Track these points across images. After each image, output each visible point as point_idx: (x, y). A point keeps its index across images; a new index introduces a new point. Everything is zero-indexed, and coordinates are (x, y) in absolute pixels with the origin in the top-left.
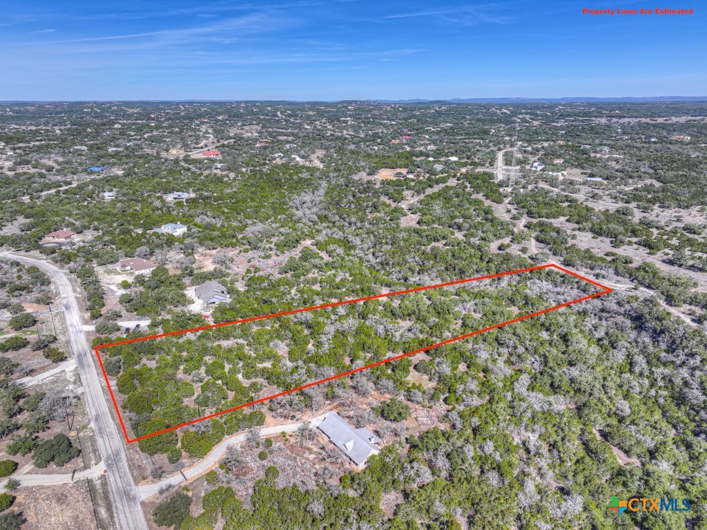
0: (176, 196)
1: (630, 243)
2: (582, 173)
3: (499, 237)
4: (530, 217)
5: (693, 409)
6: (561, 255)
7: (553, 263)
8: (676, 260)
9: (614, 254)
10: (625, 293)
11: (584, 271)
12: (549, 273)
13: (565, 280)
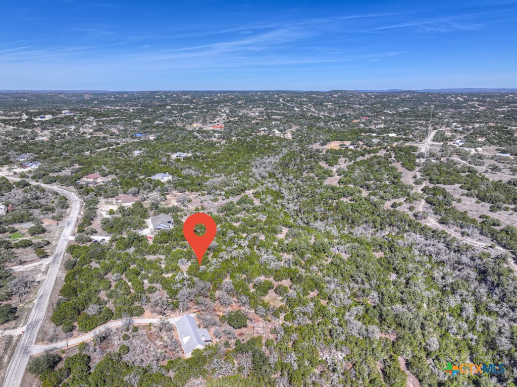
0: (178, 155)
1: (506, 209)
2: (496, 150)
3: (396, 197)
4: (430, 183)
5: (499, 355)
6: (440, 214)
7: (432, 220)
9: (486, 217)
10: (482, 250)
11: (454, 229)
12: (423, 228)
13: (435, 234)
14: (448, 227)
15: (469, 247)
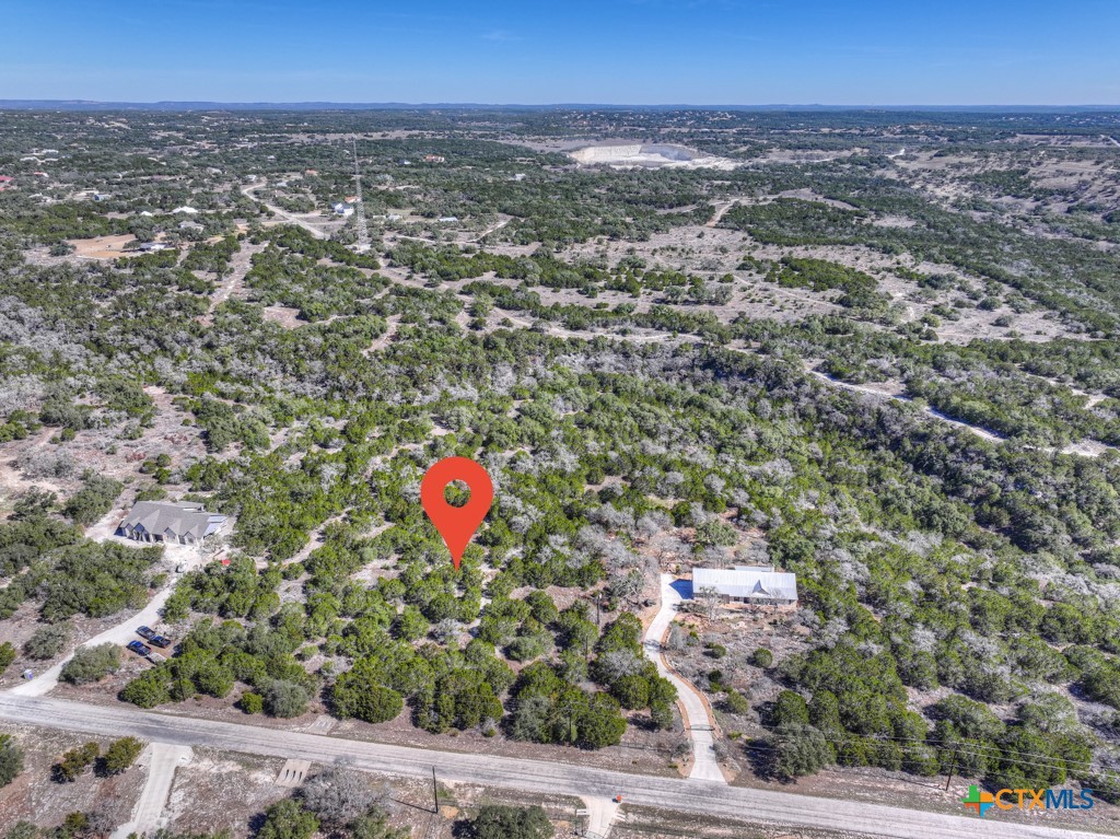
6: (555, 318)
7: (556, 331)
8: (670, 298)
9: (606, 305)
10: (668, 344)
11: (600, 332)
12: (574, 343)
13: (596, 345)
14: (592, 331)
15: (654, 345)
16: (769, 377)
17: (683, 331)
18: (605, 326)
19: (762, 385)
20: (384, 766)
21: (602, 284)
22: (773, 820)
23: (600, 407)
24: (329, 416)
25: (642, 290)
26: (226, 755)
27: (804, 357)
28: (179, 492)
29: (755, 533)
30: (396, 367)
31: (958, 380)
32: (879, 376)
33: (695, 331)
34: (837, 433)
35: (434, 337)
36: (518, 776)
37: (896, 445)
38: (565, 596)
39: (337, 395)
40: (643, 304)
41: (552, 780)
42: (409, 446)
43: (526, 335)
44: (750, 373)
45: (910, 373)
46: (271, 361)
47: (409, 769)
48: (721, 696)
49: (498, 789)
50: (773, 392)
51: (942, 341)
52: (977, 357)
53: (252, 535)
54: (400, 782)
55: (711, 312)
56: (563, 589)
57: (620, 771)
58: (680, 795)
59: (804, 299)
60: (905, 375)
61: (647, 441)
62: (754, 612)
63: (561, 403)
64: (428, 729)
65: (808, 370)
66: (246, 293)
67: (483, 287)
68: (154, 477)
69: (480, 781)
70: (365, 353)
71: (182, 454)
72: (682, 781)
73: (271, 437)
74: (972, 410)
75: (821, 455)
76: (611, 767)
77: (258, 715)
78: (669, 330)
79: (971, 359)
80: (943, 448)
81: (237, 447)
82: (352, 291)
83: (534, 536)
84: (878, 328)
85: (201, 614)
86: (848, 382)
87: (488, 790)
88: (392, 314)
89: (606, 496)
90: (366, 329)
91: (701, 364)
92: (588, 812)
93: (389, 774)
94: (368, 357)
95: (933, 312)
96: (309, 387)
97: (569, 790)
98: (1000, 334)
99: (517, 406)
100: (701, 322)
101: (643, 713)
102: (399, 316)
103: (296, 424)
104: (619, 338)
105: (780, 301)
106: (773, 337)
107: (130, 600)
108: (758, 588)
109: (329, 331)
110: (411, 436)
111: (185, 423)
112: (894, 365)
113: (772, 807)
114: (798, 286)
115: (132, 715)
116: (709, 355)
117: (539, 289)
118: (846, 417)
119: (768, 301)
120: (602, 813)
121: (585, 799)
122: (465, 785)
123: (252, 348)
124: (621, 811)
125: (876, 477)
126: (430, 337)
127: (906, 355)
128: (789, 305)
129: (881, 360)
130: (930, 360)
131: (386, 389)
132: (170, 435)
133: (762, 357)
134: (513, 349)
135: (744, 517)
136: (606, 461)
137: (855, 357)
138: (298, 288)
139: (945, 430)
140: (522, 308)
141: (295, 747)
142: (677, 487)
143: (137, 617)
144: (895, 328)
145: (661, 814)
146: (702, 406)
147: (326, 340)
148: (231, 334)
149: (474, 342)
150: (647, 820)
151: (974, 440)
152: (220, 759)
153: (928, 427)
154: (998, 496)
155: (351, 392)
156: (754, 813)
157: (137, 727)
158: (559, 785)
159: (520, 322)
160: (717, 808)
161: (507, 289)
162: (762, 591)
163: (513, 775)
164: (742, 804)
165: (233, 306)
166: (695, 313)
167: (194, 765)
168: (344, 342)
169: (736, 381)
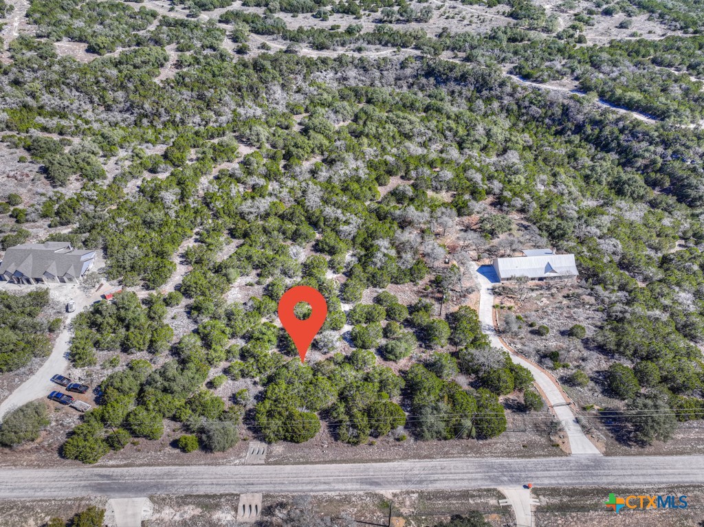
6: (303, 41)
7: (305, 51)
8: (386, 18)
9: (338, 27)
10: (395, 58)
11: (341, 51)
12: (324, 61)
13: (341, 62)
14: (334, 50)
15: (384, 59)
16: (477, 81)
17: (404, 46)
18: (343, 45)
19: (472, 88)
20: (326, 487)
21: (329, 8)
22: (650, 483)
23: (364, 117)
24: (147, 142)
25: (362, 12)
26: (183, 500)
27: (499, 63)
28: (40, 230)
29: (515, 217)
30: (189, 93)
31: (614, 75)
32: (557, 75)
33: (413, 46)
34: (534, 123)
35: (211, 63)
36: (441, 477)
37: (579, 129)
38: (404, 292)
39: (145, 121)
40: (367, 25)
41: (469, 476)
42: (224, 166)
43: (285, 57)
44: (462, 79)
45: (578, 72)
46: (78, 94)
47: (349, 487)
48: (561, 372)
49: (429, 493)
50: (483, 93)
51: (590, 44)
52: (621, 55)
53: (124, 268)
54: (346, 500)
55: (422, 29)
56: (399, 286)
57: (518, 457)
58: (573, 472)
59: (484, 14)
60: (575, 74)
61: (407, 143)
62: (549, 288)
63: (332, 116)
64: (349, 442)
65: (504, 74)
66: (32, 30)
67: (237, 15)
68: (11, 216)
69: (411, 487)
70: (156, 80)
71: (29, 190)
72: (569, 458)
73: (105, 168)
74: (631, 99)
75: (531, 143)
76: (509, 454)
77: (196, 451)
78: (393, 46)
79: (618, 57)
80: (617, 132)
81: (77, 180)
82: (126, 24)
83: (359, 240)
84: (544, 36)
85: (105, 352)
86: (536, 81)
87: (421, 495)
88: (168, 44)
89: (397, 195)
90: (153, 59)
91: (423, 73)
92: (510, 501)
93: (333, 493)
94: (161, 85)
95: (575, 19)
96: (119, 117)
97: (486, 483)
98: (625, 35)
99: (299, 121)
100: (416, 38)
101: (511, 396)
102: (174, 46)
103: (122, 153)
104: (357, 55)
105: (468, 16)
106: (472, 48)
107: (36, 349)
108: (549, 268)
109: (120, 63)
110: (223, 155)
111: (21, 160)
112: (563, 65)
113: (644, 472)
114: (476, 3)
115: (80, 473)
116: (429, 66)
117: (281, 15)
118: (539, 110)
119: (458, 17)
120: (521, 501)
121: (503, 489)
122: (401, 493)
123: (57, 83)
124: (533, 495)
125: (572, 156)
126: (208, 64)
127: (570, 57)
128: (475, 20)
129: (554, 62)
130: (588, 60)
131: (184, 112)
132: (12, 174)
133: (469, 66)
134: (277, 69)
135: (506, 204)
136: (386, 165)
137: (537, 61)
138: (79, 23)
139: (615, 116)
140: (273, 33)
141: (242, 481)
142: (448, 183)
143: (47, 364)
144: (554, 35)
145: (565, 492)
146: (439, 110)
147: (120, 71)
148: (34, 71)
149: (245, 65)
150: (555, 501)
151: (639, 123)
152: (179, 505)
153: (602, 115)
154: (659, 165)
155: (156, 118)
156: (634, 479)
157: (90, 486)
158: (476, 479)
159: (277, 46)
160: (605, 480)
161: (256, 16)
162: (553, 271)
163: (436, 477)
164: (622, 472)
165: (24, 42)
166: (411, 30)
167: (157, 516)
168: (137, 72)
169: (453, 85)
